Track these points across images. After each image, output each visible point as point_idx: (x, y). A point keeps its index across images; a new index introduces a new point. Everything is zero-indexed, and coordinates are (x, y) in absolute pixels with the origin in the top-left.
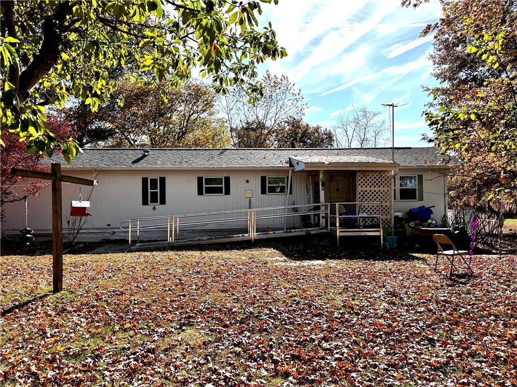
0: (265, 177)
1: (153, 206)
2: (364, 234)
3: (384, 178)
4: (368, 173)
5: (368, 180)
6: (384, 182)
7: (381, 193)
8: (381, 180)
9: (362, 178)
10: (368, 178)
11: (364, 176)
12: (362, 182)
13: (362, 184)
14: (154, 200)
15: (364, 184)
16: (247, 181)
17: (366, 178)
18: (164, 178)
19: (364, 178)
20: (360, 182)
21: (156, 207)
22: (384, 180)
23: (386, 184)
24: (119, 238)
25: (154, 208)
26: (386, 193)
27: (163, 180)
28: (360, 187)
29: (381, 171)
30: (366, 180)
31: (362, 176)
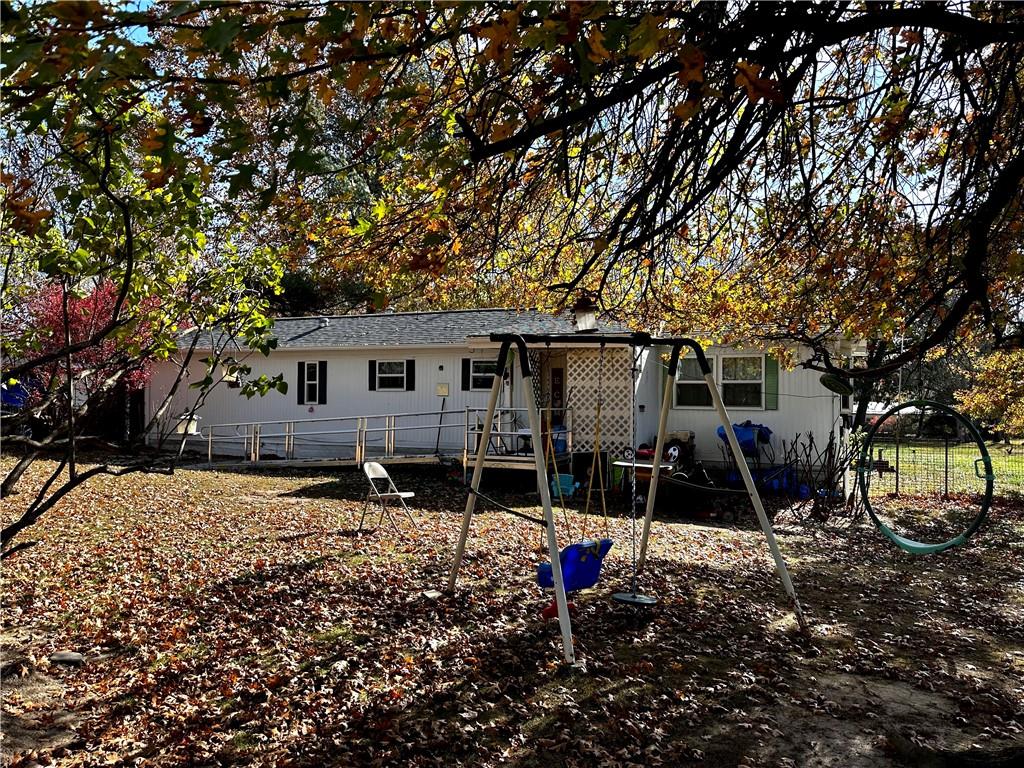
0: (468, 360)
1: (309, 407)
2: (500, 466)
3: (617, 361)
4: (587, 353)
5: (588, 366)
6: (617, 370)
7: (613, 392)
8: (613, 366)
9: (575, 362)
10: (588, 362)
11: (580, 359)
12: (575, 370)
13: (575, 375)
14: (312, 398)
15: (579, 375)
16: (441, 368)
17: (584, 362)
18: (325, 363)
19: (579, 362)
20: (571, 370)
21: (315, 407)
22: (617, 366)
23: (621, 374)
24: (269, 453)
25: (311, 410)
26: (621, 392)
27: (323, 365)
28: (571, 378)
29: (613, 349)
30: (583, 366)
31: (575, 358)
